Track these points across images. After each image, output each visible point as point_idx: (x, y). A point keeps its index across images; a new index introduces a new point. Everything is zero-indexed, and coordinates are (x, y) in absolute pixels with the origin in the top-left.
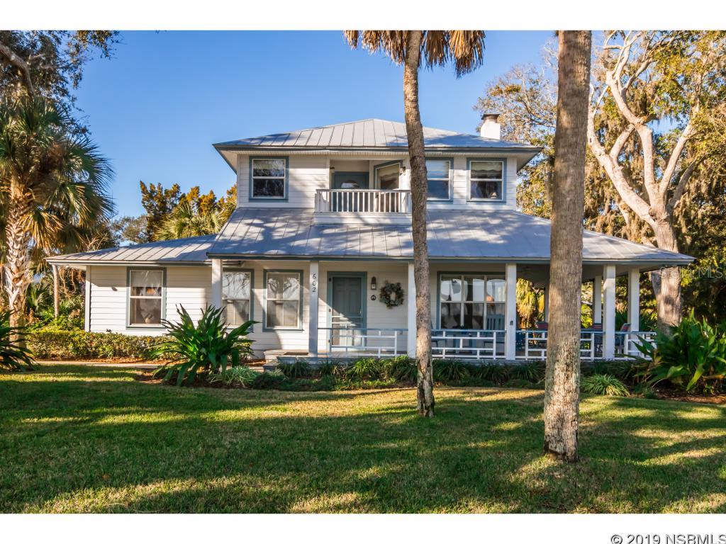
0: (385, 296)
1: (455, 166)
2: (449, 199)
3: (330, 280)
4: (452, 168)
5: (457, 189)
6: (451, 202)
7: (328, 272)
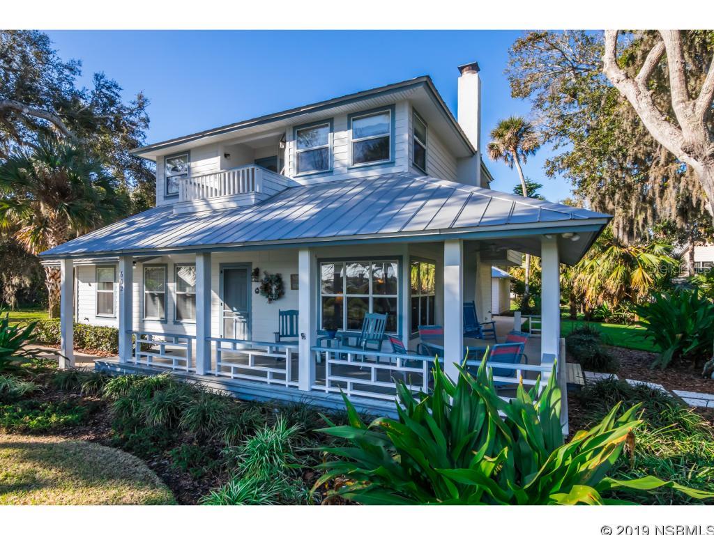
0: (266, 290)
1: (335, 128)
2: (329, 170)
3: (221, 272)
4: (332, 131)
5: (337, 156)
6: (331, 172)
7: (221, 265)
